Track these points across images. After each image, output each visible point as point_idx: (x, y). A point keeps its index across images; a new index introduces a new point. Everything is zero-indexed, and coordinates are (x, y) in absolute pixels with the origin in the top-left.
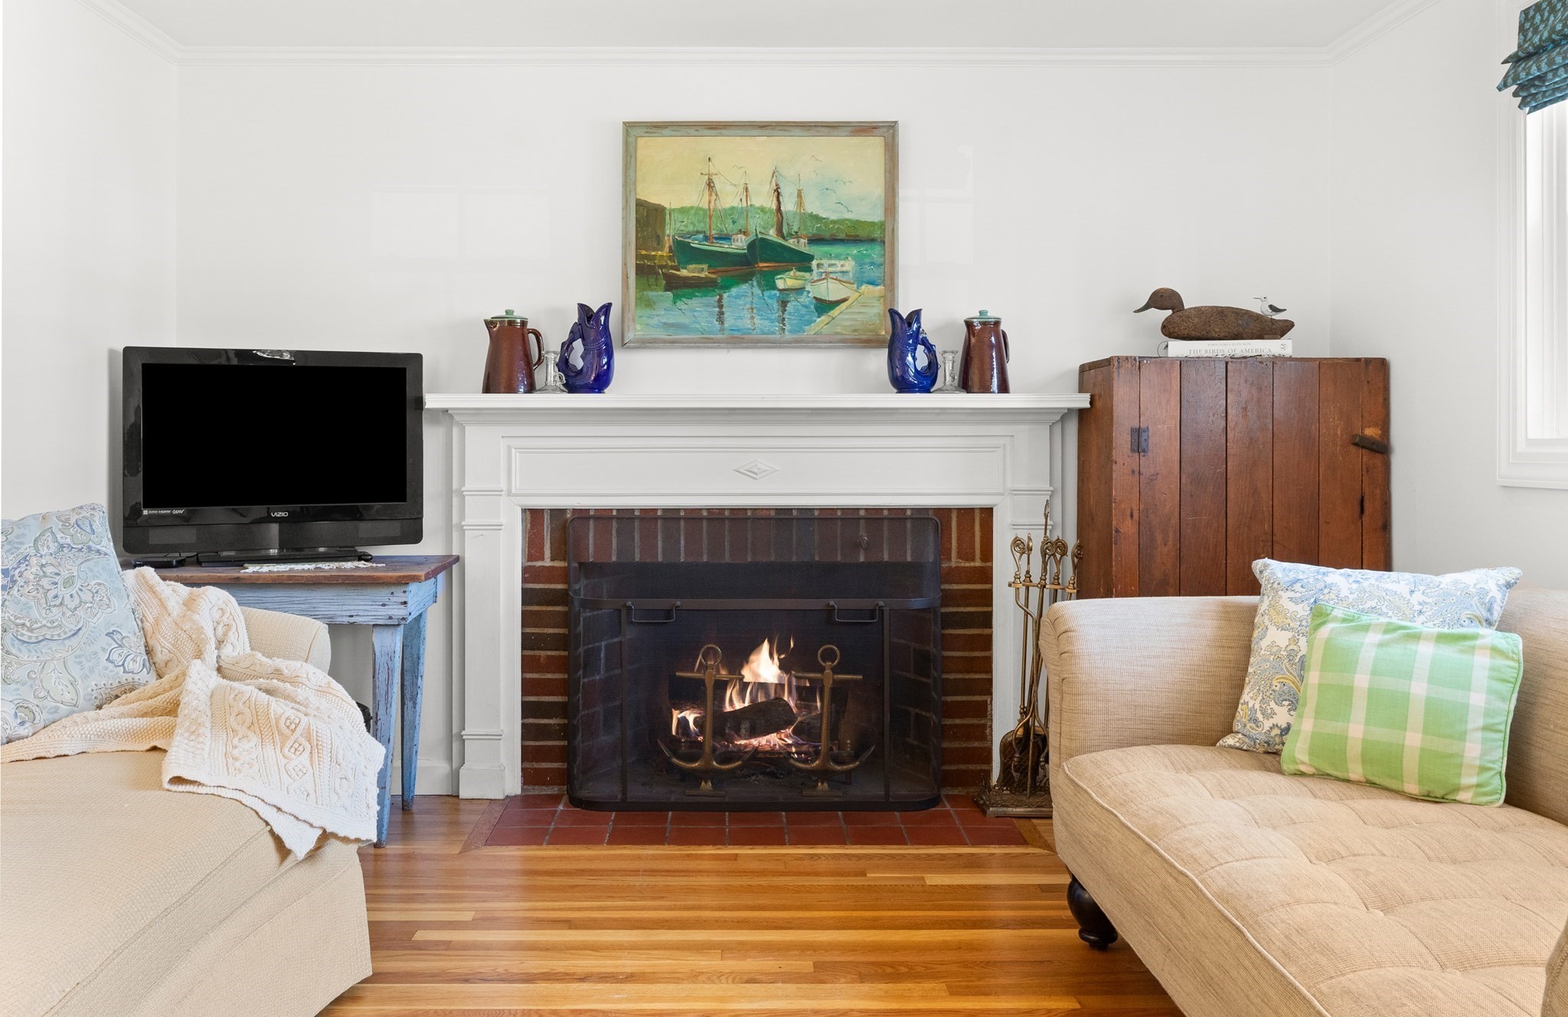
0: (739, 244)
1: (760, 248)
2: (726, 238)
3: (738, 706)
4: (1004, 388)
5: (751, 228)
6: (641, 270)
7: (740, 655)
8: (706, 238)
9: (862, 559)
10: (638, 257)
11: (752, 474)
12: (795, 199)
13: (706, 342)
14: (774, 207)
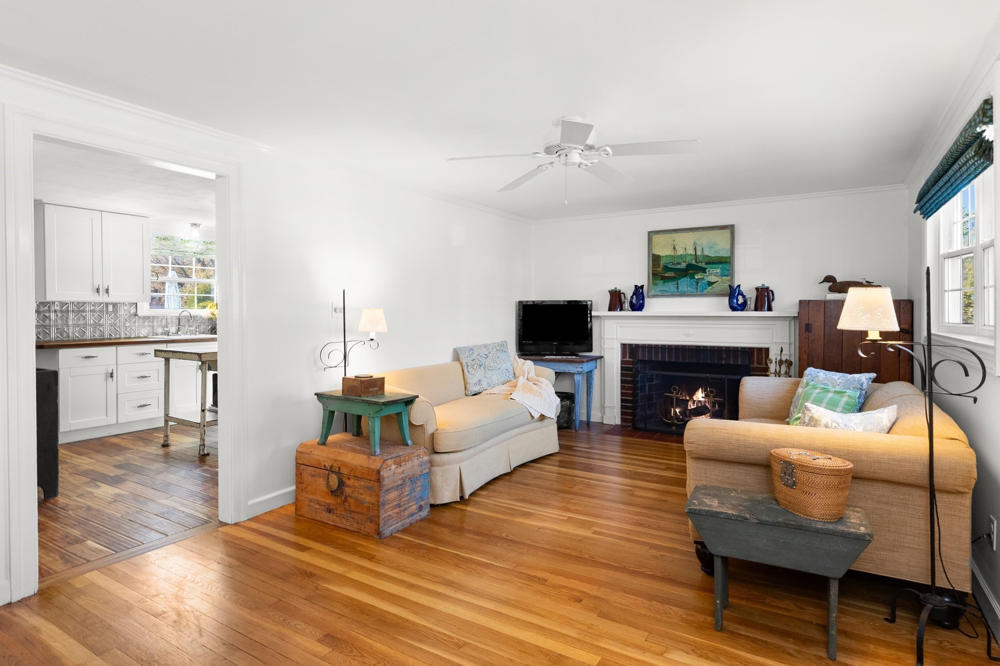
0: (683, 265)
1: (690, 267)
2: (679, 264)
3: (693, 407)
4: (770, 309)
5: (687, 260)
6: (654, 275)
7: (692, 393)
8: (673, 264)
9: (724, 363)
10: (653, 271)
11: (687, 335)
12: (701, 251)
13: (673, 295)
14: (694, 254)
